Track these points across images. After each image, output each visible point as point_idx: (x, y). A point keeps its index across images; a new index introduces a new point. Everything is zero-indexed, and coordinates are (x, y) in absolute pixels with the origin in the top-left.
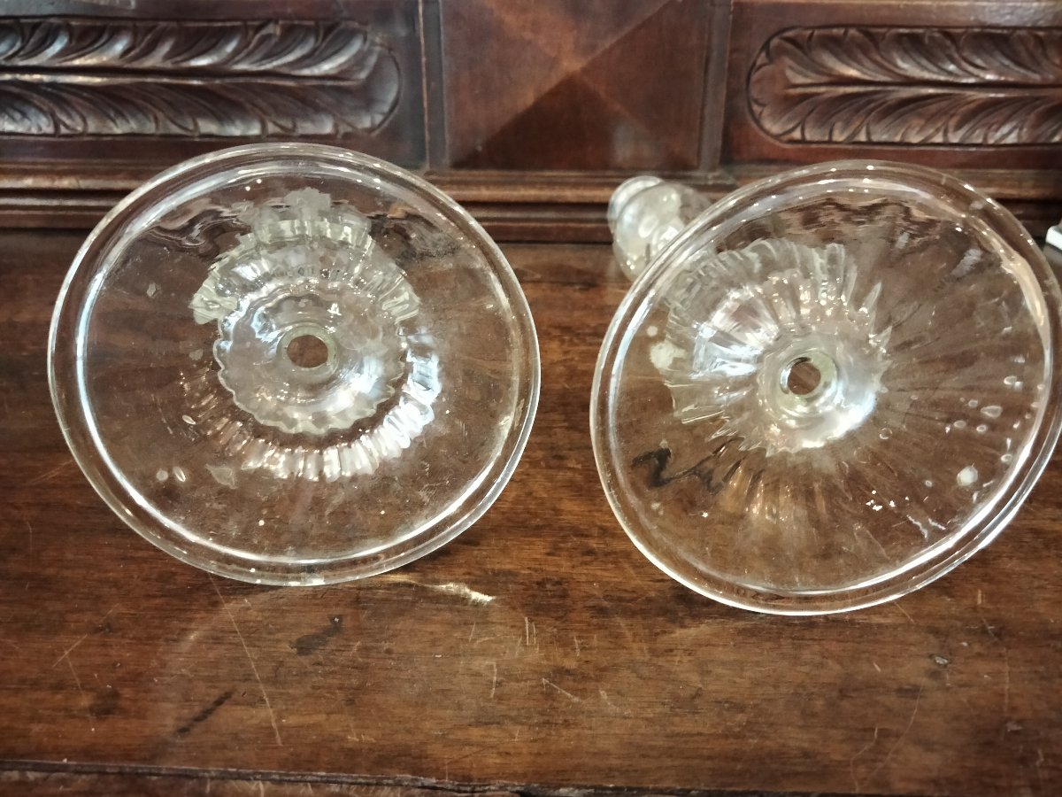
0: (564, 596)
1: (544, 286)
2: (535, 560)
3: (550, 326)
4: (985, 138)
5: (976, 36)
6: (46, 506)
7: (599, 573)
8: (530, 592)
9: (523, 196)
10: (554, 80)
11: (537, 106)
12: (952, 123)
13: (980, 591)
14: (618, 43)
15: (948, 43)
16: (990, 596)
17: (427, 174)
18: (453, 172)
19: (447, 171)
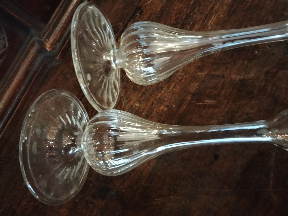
17: (43, 36)
18: (48, 24)
19: (47, 27)
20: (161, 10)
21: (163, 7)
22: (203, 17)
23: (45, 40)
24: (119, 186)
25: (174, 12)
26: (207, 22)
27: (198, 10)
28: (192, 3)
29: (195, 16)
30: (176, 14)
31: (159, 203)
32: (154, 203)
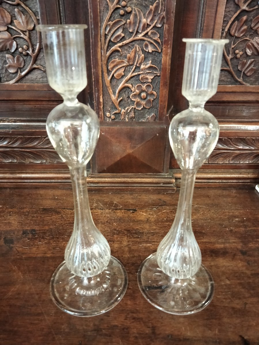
0: (128, 333)
1: (123, 211)
2: (122, 321)
3: (125, 230)
4: (239, 162)
5: (236, 139)
6: (11, 306)
7: (136, 325)
8: (121, 332)
9: (117, 181)
10: (125, 155)
11: (120, 160)
12: (231, 158)
13: (217, 329)
14: (141, 146)
15: (229, 140)
16: (220, 331)
17: (91, 175)
18: (98, 174)
19: (97, 174)
20: (140, 220)
21: (142, 220)
22: (146, 240)
23: (89, 177)
24: (17, 247)
25: (142, 226)
26: (144, 243)
27: (149, 236)
28: (152, 231)
29: (144, 236)
30: (141, 227)
31: (14, 269)
32: (13, 266)
